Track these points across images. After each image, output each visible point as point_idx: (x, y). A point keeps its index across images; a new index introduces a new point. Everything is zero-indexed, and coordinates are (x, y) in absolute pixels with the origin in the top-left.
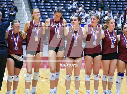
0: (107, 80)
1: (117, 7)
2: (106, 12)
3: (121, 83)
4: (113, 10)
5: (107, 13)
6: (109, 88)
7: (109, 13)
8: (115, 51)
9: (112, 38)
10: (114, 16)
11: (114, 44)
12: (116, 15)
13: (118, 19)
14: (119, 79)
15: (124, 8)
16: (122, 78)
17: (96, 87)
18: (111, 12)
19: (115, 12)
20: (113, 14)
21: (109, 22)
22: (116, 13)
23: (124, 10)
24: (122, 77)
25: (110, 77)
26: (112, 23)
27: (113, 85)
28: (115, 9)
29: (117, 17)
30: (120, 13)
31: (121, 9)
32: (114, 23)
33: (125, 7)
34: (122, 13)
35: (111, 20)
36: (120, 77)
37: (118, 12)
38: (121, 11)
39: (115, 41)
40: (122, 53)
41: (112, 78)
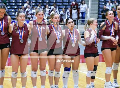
0: (54, 76)
1: (63, 2)
3: (68, 78)
4: (59, 6)
5: (53, 9)
6: (56, 83)
7: (55, 9)
9: (57, 33)
10: (60, 12)
11: (59, 39)
12: (62, 10)
13: (64, 14)
15: (70, 3)
16: (69, 73)
17: (43, 83)
18: (57, 7)
19: (61, 7)
20: (59, 9)
21: (53, 17)
22: (62, 8)
23: (70, 5)
24: (68, 72)
25: (56, 72)
26: (56, 18)
27: (60, 80)
28: (61, 4)
29: (63, 12)
30: (66, 8)
31: (67, 4)
32: (59, 18)
33: (71, 2)
34: (68, 8)
36: (67, 72)
37: (64, 7)
38: (67, 6)
39: (60, 36)
41: (58, 74)
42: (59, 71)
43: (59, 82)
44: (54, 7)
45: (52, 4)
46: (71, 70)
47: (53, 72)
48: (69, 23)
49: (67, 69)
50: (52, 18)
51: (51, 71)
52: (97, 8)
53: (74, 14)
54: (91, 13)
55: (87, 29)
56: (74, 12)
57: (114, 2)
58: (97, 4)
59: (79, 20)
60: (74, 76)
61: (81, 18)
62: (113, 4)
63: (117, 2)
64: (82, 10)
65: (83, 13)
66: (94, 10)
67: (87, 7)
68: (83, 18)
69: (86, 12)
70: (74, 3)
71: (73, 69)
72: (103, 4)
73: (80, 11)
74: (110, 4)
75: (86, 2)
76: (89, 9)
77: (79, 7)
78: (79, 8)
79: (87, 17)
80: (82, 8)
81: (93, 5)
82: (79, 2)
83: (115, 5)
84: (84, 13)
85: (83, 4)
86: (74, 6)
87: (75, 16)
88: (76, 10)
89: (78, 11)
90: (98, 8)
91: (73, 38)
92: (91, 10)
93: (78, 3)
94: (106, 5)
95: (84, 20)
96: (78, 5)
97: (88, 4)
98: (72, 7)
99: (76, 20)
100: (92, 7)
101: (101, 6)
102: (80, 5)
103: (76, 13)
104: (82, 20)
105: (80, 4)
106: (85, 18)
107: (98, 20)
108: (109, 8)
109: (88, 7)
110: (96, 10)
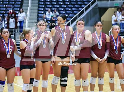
15: (7, 11)
16: (3, 87)
23: (7, 13)
24: (3, 85)
33: (9, 10)
36: (1, 85)
37: (1, 15)
38: (5, 14)
52: (36, 17)
53: (11, 23)
54: (29, 23)
55: (22, 39)
56: (11, 20)
57: (54, 11)
58: (36, 13)
59: (17, 29)
60: (9, 90)
61: (19, 28)
62: (52, 13)
63: (57, 11)
64: (20, 19)
66: (33, 19)
67: (25, 16)
68: (21, 27)
69: (24, 21)
70: (12, 11)
71: (8, 82)
72: (43, 12)
73: (18, 20)
74: (49, 13)
76: (27, 18)
77: (17, 15)
78: (17, 17)
79: (25, 26)
80: (20, 16)
81: (32, 14)
82: (18, 10)
83: (55, 14)
84: (22, 22)
85: (21, 13)
86: (12, 15)
87: (12, 25)
88: (14, 19)
89: (16, 20)
90: (38, 17)
91: (8, 49)
92: (30, 19)
93: (16, 11)
95: (22, 30)
96: (15, 14)
97: (26, 13)
98: (10, 15)
99: (13, 30)
100: (30, 16)
101: (40, 15)
102: (18, 14)
103: (13, 22)
104: (20, 30)
105: (18, 12)
106: (23, 28)
107: (37, 29)
109: (27, 16)
110: (35, 19)
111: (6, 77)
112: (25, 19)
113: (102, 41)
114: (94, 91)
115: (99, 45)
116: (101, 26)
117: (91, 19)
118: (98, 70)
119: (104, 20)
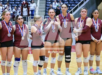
1: (15, 1)
2: (6, 5)
3: (18, 67)
4: (11, 4)
5: (6, 7)
6: (8, 72)
7: (8, 7)
8: (11, 40)
9: (9, 28)
10: (12, 9)
11: (10, 33)
12: (14, 8)
13: (16, 11)
14: (16, 63)
15: (21, 2)
16: (19, 63)
18: (10, 5)
19: (13, 5)
20: (11, 7)
22: (14, 7)
23: (21, 4)
24: (19, 62)
25: (8, 62)
26: (7, 15)
28: (13, 3)
29: (15, 9)
30: (18, 6)
31: (19, 3)
32: (10, 15)
33: (22, 1)
34: (19, 7)
35: (6, 13)
37: (16, 5)
38: (19, 5)
39: (11, 30)
40: (18, 41)
41: (10, 63)
42: (10, 61)
43: (10, 71)
44: (8, 5)
45: (5, 3)
46: (21, 60)
47: (5, 61)
48: (19, 19)
49: (17, 59)
50: (4, 15)
51: (4, 61)
53: (24, 11)
54: (39, 11)
57: (59, 1)
58: (44, 3)
59: (29, 17)
60: (23, 65)
61: (31, 15)
62: (58, 3)
63: (61, 2)
64: (31, 9)
65: (32, 11)
66: (42, 8)
67: (36, 6)
68: (32, 15)
69: (35, 10)
70: (25, 2)
71: (23, 59)
72: (50, 3)
73: (30, 9)
74: (55, 3)
75: (35, 2)
76: (37, 7)
77: (29, 5)
78: (29, 7)
79: (36, 14)
80: (32, 6)
81: (41, 4)
82: (29, 1)
83: (60, 4)
85: (32, 3)
86: (25, 5)
88: (26, 9)
89: (28, 9)
90: (46, 7)
91: (23, 32)
92: (40, 8)
93: (28, 2)
94: (52, 4)
96: (28, 4)
97: (37, 3)
98: (23, 5)
99: (26, 17)
100: (40, 6)
101: (48, 5)
102: (30, 4)
104: (31, 17)
105: (30, 3)
106: (34, 15)
107: (45, 17)
108: (55, 6)
109: (37, 6)
110: (44, 8)
111: (21, 55)
112: (35, 8)
113: (99, 25)
114: (92, 66)
115: (96, 28)
116: (98, 13)
117: (89, 8)
118: (96, 49)
119: (100, 9)
